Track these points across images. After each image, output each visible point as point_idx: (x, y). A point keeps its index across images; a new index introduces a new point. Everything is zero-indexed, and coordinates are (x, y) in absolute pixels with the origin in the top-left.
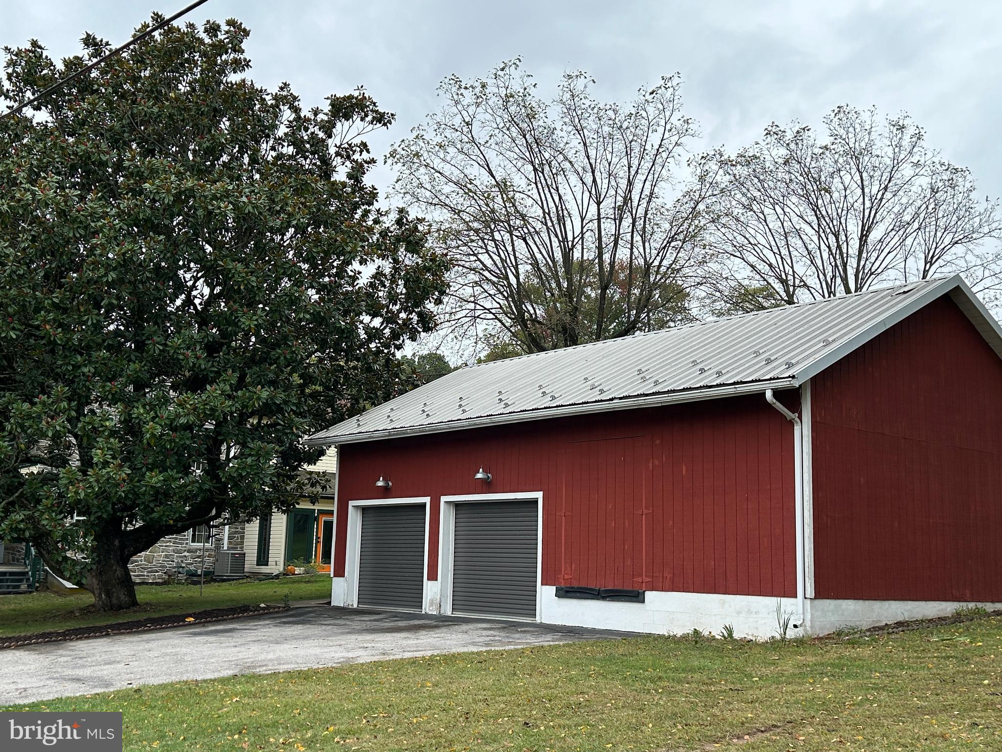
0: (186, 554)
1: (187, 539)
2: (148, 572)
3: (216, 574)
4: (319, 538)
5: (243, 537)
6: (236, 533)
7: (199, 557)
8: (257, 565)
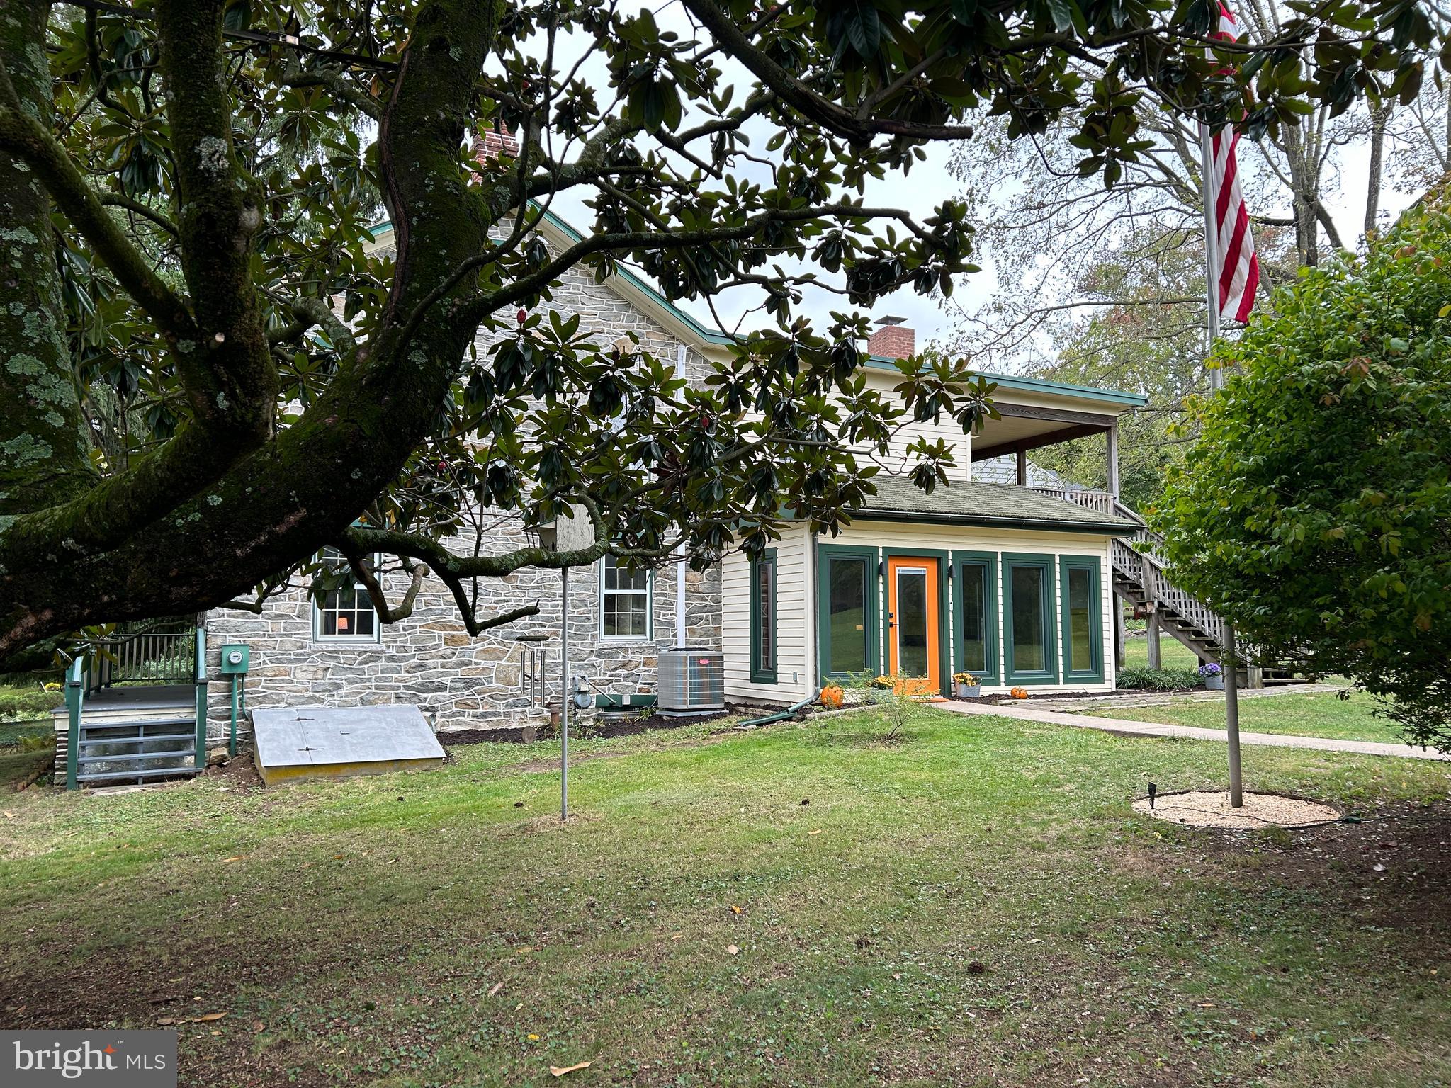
0: (593, 659)
1: (594, 626)
2: (508, 705)
3: (660, 705)
4: (891, 616)
5: (717, 619)
6: (702, 609)
7: (624, 666)
8: (753, 681)
